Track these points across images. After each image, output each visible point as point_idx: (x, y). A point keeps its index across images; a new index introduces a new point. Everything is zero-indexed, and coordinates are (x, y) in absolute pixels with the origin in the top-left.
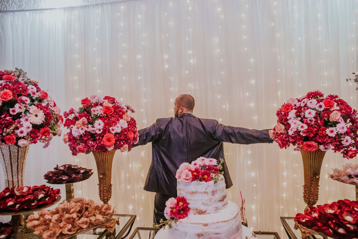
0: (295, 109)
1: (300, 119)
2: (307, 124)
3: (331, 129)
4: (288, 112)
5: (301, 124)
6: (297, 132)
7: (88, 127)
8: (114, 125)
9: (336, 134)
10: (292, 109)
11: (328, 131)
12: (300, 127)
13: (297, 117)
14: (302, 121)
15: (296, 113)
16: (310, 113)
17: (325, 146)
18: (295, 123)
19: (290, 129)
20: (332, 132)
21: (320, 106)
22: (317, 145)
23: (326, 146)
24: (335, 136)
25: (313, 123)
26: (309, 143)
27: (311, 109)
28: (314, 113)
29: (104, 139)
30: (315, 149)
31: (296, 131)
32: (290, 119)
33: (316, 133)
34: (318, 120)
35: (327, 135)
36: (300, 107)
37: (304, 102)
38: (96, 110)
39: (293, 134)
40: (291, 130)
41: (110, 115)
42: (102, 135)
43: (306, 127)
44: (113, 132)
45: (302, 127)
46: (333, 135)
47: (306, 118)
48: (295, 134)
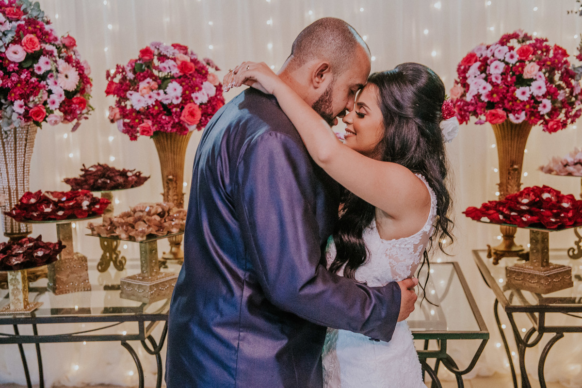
0: (480, 61)
1: (484, 75)
2: (492, 83)
3: (522, 89)
4: (470, 66)
5: (484, 83)
6: (478, 96)
7: (158, 94)
8: (198, 91)
9: (529, 96)
10: (476, 61)
11: (518, 93)
12: (481, 88)
13: (481, 73)
14: (486, 79)
15: (479, 68)
16: (496, 67)
17: (514, 115)
18: (476, 83)
19: (469, 92)
20: (524, 93)
21: (512, 57)
22: (505, 114)
23: (516, 115)
24: (528, 99)
25: (499, 82)
26: (493, 111)
27: (500, 60)
28: (502, 66)
29: (185, 112)
30: (501, 120)
31: (476, 95)
32: (469, 76)
33: (504, 96)
34: (507, 77)
35: (517, 98)
36: (486, 58)
37: (491, 51)
38: (167, 66)
39: (472, 100)
40: (470, 94)
41: (190, 75)
42: (181, 106)
43: (490, 88)
44: (198, 102)
45: (484, 88)
46: (525, 98)
47: (491, 75)
48: (475, 99)
